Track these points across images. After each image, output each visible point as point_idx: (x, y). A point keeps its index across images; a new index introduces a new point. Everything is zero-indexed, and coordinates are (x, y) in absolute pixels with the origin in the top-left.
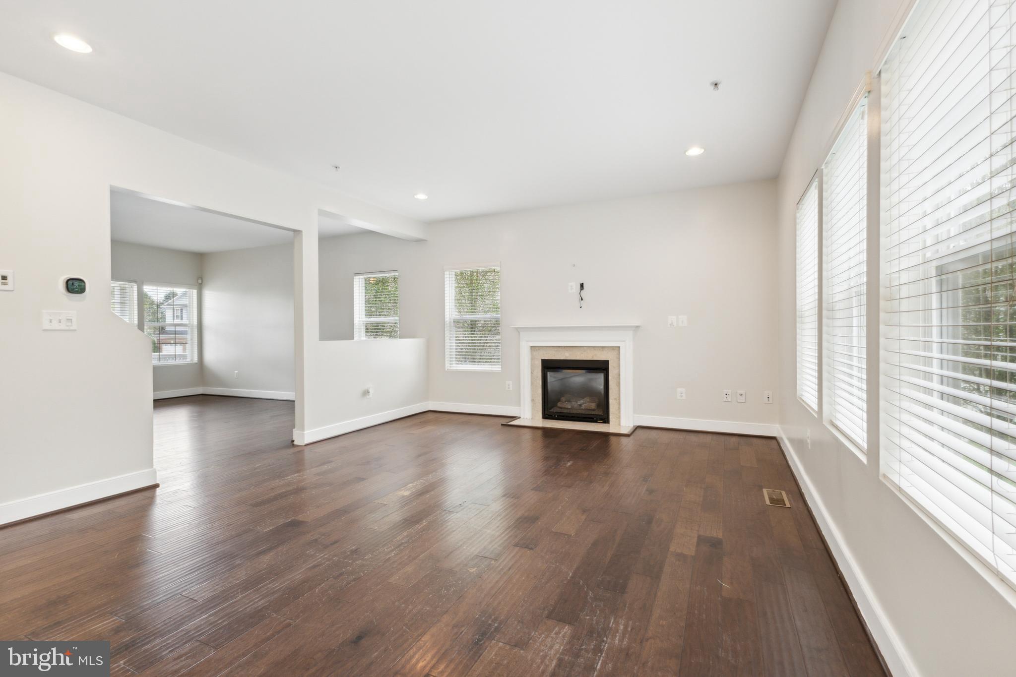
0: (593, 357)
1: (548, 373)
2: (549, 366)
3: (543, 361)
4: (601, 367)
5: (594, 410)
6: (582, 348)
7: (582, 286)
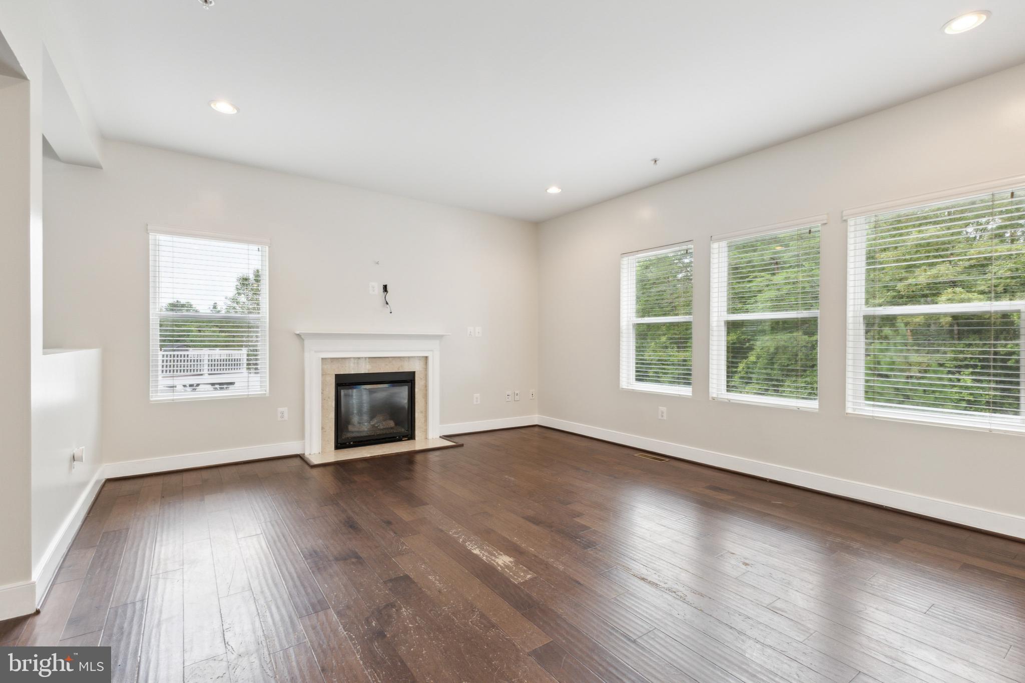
0: (398, 369)
1: (342, 391)
2: (344, 382)
3: (337, 376)
4: (407, 380)
5: (392, 428)
6: (387, 359)
7: (385, 288)
